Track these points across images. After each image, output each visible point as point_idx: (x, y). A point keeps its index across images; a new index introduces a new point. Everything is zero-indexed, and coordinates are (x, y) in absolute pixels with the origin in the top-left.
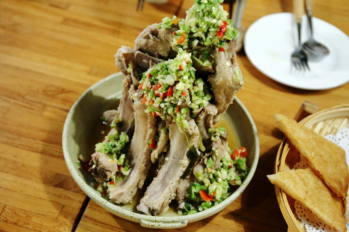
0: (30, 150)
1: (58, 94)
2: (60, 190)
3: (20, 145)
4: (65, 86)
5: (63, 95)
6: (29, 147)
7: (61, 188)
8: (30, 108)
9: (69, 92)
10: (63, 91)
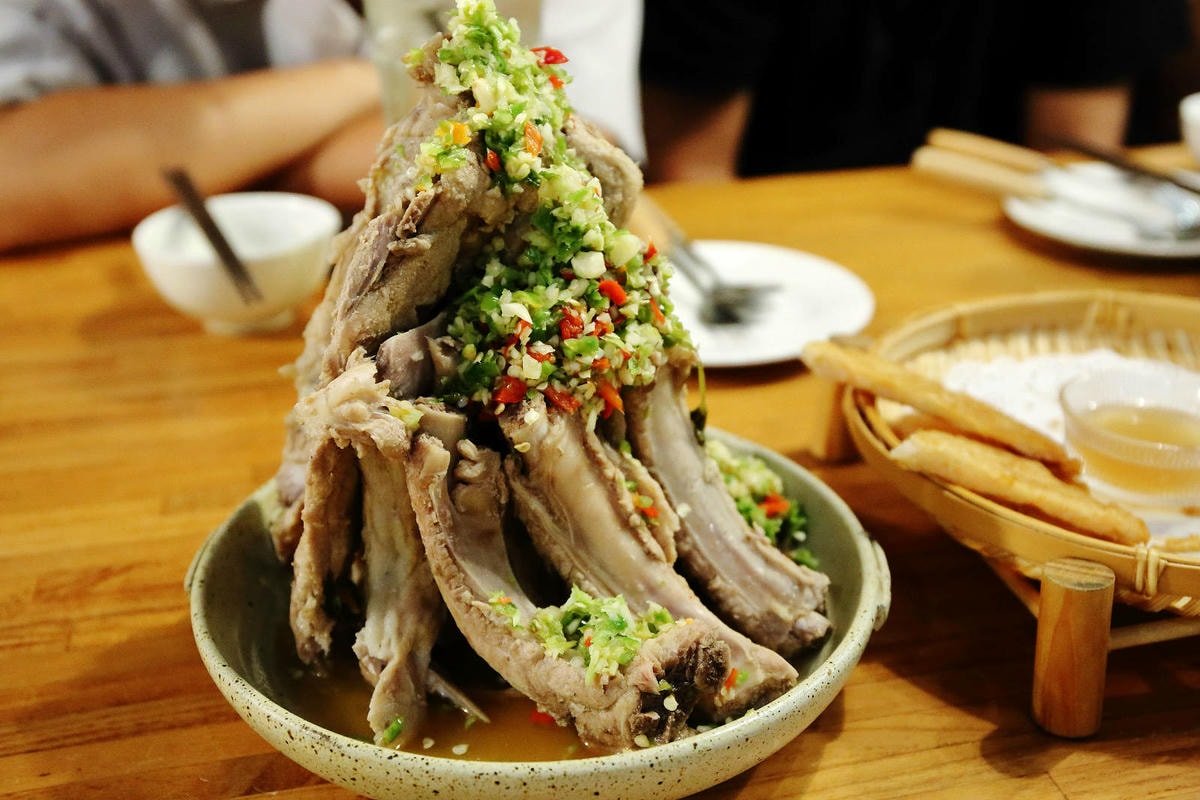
0: (89, 742)
1: (93, 584)
2: (270, 796)
3: (43, 742)
4: (103, 561)
5: (115, 582)
6: (78, 735)
7: (272, 790)
8: (18, 646)
9: (128, 568)
10: (106, 573)
